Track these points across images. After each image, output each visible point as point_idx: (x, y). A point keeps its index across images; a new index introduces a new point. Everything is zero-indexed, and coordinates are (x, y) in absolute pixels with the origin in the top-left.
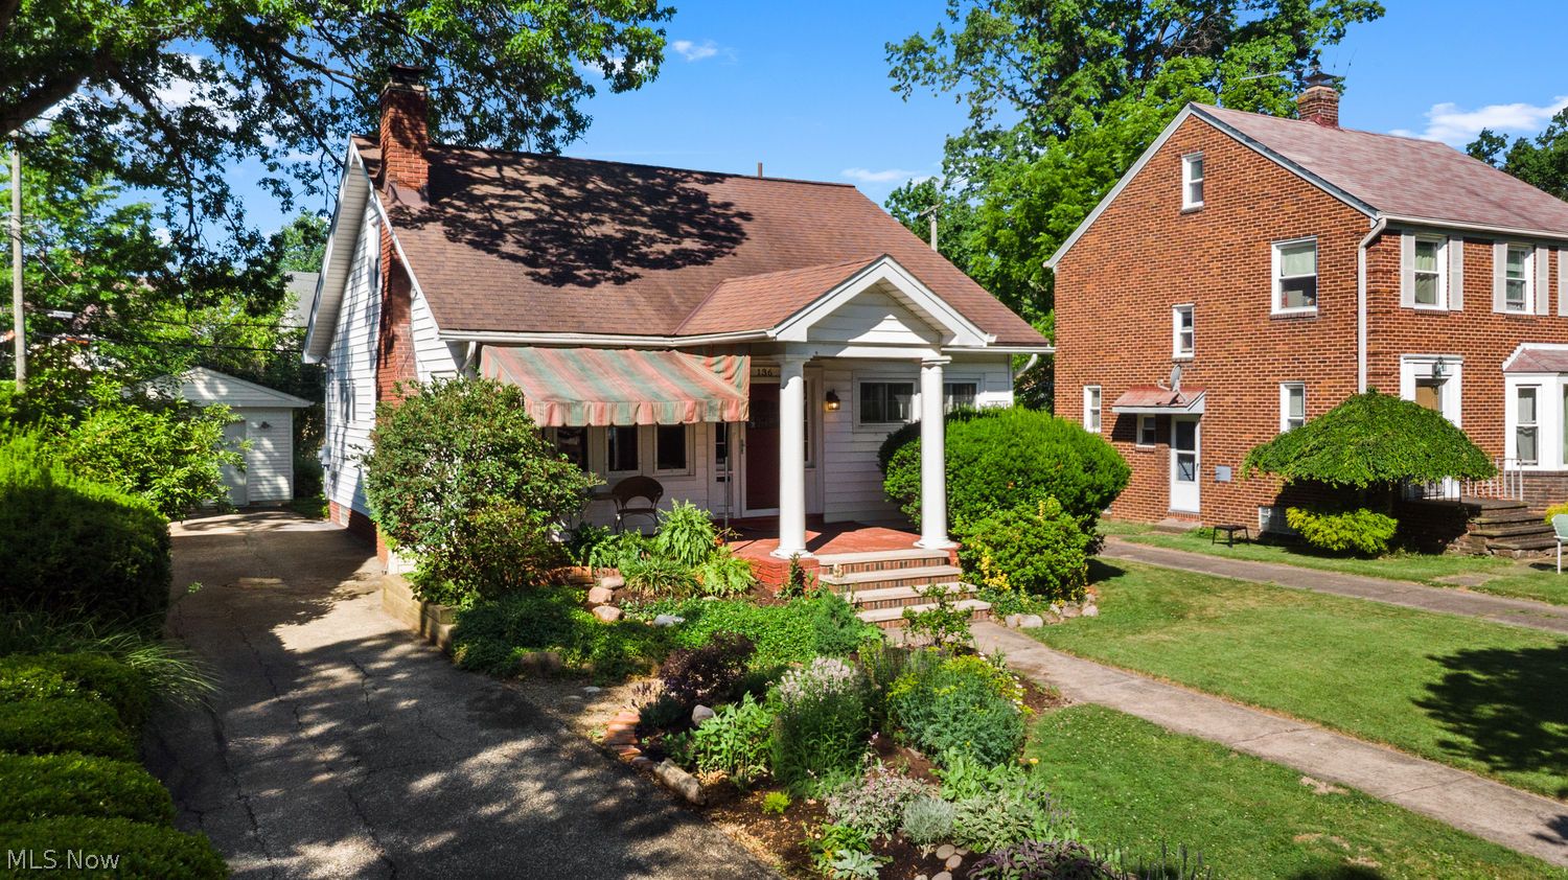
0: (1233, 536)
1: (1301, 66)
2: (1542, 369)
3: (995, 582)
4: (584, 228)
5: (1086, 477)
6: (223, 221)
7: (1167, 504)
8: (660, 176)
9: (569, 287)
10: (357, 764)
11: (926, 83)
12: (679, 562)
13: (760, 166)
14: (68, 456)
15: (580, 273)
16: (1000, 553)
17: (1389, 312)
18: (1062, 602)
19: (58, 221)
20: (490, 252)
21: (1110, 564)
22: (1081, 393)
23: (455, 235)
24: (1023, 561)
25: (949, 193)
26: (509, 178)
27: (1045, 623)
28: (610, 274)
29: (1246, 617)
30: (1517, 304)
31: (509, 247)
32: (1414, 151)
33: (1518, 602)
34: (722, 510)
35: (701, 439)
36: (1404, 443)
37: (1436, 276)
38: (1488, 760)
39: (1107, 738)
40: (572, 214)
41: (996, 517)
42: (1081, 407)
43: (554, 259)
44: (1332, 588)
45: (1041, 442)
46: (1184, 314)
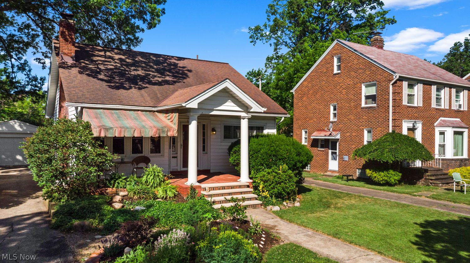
0: (348, 178)
2: (447, 126)
3: (264, 194)
4: (131, 72)
5: (297, 158)
6: (24, 73)
7: (328, 168)
8: (162, 57)
9: (121, 90)
11: (261, 40)
12: (149, 186)
13: (197, 56)
15: (125, 86)
16: (266, 184)
17: (399, 106)
18: (288, 201)
20: (94, 78)
21: (307, 187)
22: (301, 132)
23: (82, 72)
24: (274, 187)
25: (266, 73)
26: (108, 55)
27: (281, 209)
28: (137, 86)
29: (351, 207)
30: (439, 105)
31: (101, 76)
33: (442, 202)
34: (174, 168)
36: (404, 148)
37: (414, 95)
40: (127, 67)
41: (266, 171)
42: (301, 136)
43: (117, 81)
44: (380, 196)
45: (282, 145)
46: (334, 107)
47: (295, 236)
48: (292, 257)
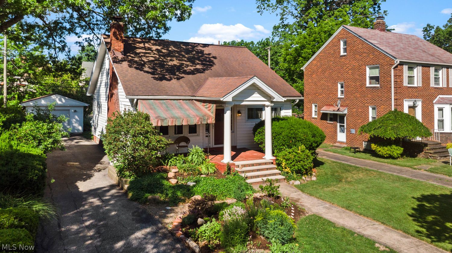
0: (356, 150)
1: (375, 7)
2: (445, 103)
3: (286, 170)
4: (168, 62)
5: (313, 139)
6: (64, 53)
7: (337, 139)
8: (191, 45)
9: (164, 81)
10: (99, 237)
11: (267, 10)
12: (194, 164)
14: (17, 137)
15: (167, 77)
16: (287, 162)
17: (400, 87)
18: (306, 176)
19: (17, 50)
20: (141, 70)
21: (320, 160)
22: (311, 106)
23: (131, 65)
24: (294, 165)
25: (274, 42)
26: (147, 47)
27: (301, 183)
28: (175, 77)
29: (359, 181)
30: (437, 84)
31: (146, 69)
32: (407, 38)
33: (438, 175)
34: (207, 145)
35: (201, 128)
36: (405, 126)
37: (414, 76)
38: (430, 238)
39: (318, 228)
40: (165, 58)
41: (287, 151)
42: (311, 110)
43: (159, 72)
44: (385, 170)
45: (300, 128)
46: (341, 85)
47: (316, 208)
48: (317, 226)
